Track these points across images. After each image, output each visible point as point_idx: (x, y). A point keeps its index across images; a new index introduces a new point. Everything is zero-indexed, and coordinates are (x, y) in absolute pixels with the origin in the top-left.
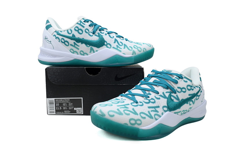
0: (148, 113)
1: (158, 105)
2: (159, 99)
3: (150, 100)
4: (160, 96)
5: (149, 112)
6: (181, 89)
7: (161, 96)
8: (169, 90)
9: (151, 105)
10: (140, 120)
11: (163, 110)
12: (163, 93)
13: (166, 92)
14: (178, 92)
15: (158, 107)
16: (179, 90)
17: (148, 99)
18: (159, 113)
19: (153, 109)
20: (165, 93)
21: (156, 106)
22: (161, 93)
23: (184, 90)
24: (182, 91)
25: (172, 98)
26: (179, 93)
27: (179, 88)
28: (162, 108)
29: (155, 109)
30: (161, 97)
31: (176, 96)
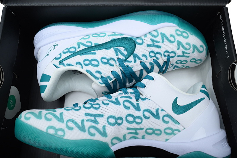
0: (165, 41)
1: (148, 47)
2: (143, 55)
3: (153, 57)
4: (141, 59)
5: (163, 41)
6: (108, 63)
7: (139, 58)
8: (126, 64)
9: (156, 50)
10: (177, 35)
11: (144, 40)
12: (135, 61)
13: (131, 62)
14: (114, 60)
15: (148, 45)
16: (112, 62)
17: (155, 59)
18: (150, 38)
19: (156, 44)
20: (133, 61)
21: (151, 47)
22: (138, 61)
23: (105, 61)
24: (108, 60)
25: (125, 53)
26: (113, 57)
27: (112, 65)
28: (144, 43)
29: (153, 43)
30: (141, 56)
31: (119, 54)
